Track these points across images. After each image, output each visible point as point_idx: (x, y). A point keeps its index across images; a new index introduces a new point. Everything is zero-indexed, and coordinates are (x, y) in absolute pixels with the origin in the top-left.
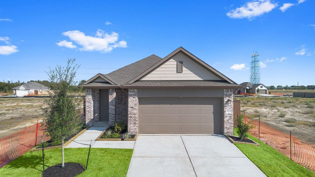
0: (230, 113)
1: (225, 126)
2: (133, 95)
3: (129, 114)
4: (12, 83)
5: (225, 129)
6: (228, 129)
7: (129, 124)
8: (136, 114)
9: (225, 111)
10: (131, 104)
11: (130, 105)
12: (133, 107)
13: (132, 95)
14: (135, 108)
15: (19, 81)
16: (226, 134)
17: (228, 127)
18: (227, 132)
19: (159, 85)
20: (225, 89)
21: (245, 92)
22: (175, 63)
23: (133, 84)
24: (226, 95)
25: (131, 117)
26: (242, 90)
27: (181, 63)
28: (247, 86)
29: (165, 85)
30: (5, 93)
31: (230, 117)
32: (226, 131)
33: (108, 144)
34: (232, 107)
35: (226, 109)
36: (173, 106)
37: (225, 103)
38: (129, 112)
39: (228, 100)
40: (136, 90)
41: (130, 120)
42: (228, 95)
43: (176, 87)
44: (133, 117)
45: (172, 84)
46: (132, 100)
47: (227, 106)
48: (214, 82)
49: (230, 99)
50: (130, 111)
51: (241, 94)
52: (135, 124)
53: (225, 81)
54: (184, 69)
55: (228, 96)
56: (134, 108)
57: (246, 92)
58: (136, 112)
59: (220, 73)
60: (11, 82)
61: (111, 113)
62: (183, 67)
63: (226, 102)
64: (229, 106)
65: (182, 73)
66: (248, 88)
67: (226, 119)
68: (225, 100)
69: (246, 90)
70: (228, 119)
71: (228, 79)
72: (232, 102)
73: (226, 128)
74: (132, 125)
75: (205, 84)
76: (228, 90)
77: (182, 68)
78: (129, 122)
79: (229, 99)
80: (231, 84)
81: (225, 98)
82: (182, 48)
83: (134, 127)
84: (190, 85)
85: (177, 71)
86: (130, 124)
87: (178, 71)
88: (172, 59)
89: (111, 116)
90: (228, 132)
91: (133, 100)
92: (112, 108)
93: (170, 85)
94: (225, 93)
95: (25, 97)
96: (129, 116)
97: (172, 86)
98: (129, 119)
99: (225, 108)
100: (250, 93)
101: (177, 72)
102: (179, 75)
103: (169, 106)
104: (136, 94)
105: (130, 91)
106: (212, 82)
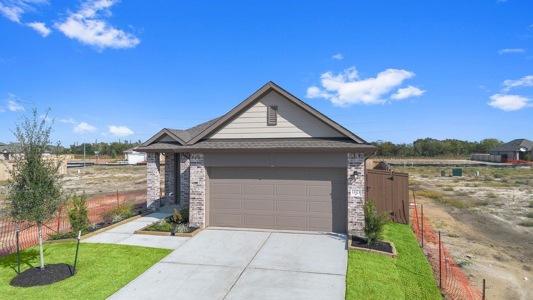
0: (358, 195)
1: (350, 219)
2: (198, 163)
3: (192, 194)
4: (130, 144)
5: (349, 224)
6: (355, 225)
7: (191, 209)
8: (201, 194)
9: (350, 193)
10: (195, 178)
11: (193, 178)
12: (196, 183)
13: (195, 163)
14: (201, 184)
15: (140, 141)
16: (351, 233)
17: (355, 220)
18: (353, 230)
19: (236, 146)
20: (349, 152)
21: (516, 158)
22: (265, 109)
23: (196, 145)
24: (351, 163)
25: (194, 198)
26: (510, 155)
27: (275, 109)
28: (521, 147)
29: (246, 146)
30: (113, 158)
31: (358, 203)
32: (350, 227)
33: (146, 239)
34: (362, 186)
35: (351, 188)
36: (263, 181)
37: (350, 178)
38: (191, 191)
39: (356, 173)
40: (201, 156)
41: (193, 203)
42: (355, 163)
43: (262, 149)
44: (198, 198)
45: (257, 144)
46: (196, 170)
47: (354, 184)
48: (328, 141)
49: (358, 171)
50: (192, 189)
51: (507, 162)
52: (200, 210)
53: (347, 139)
54: (280, 119)
55: (355, 166)
56: (198, 184)
57: (518, 159)
58: (201, 190)
59: (338, 124)
60: (129, 142)
61: (183, 192)
62: (278, 115)
63: (351, 176)
64: (357, 183)
65: (276, 126)
66: (522, 150)
67: (350, 207)
68: (350, 172)
69: (518, 154)
70: (354, 206)
71: (353, 134)
72: (363, 176)
73: (351, 222)
74: (196, 212)
75: (312, 144)
76: (354, 155)
77: (276, 117)
78: (191, 207)
79: (356, 170)
80: (358, 143)
81: (350, 168)
82: (272, 82)
83: (199, 214)
84: (287, 146)
85: (268, 122)
86: (193, 209)
87: (270, 123)
88: (259, 103)
89: (183, 196)
90: (355, 230)
91: (198, 172)
92: (185, 183)
93: (253, 146)
94: (349, 160)
95: (138, 164)
96: (192, 196)
97: (256, 147)
98: (191, 201)
99: (350, 186)
100: (526, 159)
101: (268, 125)
102: (272, 129)
103: (257, 181)
104: (202, 161)
105: (193, 157)
106: (326, 141)
